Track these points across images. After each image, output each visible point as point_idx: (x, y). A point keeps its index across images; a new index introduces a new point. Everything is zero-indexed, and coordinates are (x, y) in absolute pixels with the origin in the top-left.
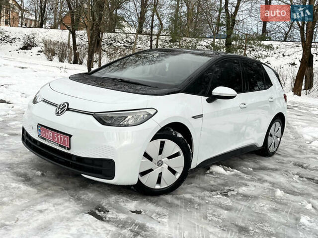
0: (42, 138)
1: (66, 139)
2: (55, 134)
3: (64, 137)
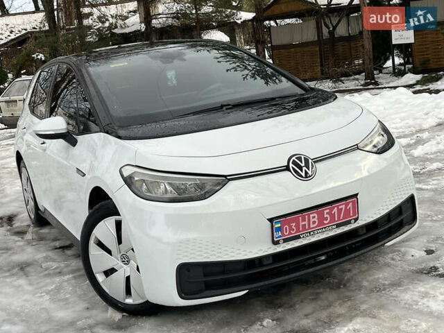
0: (286, 241)
1: (350, 205)
2: (326, 212)
3: (347, 205)
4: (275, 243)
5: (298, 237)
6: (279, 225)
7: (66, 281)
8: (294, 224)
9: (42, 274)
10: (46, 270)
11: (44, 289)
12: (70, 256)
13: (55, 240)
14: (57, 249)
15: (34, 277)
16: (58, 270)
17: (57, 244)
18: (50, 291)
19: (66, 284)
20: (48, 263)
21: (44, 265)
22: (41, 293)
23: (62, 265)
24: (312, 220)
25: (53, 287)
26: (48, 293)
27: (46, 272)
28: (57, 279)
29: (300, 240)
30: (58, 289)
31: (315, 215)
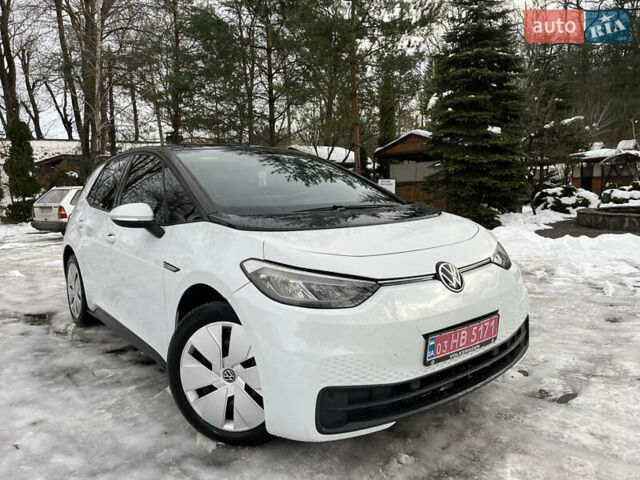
1: (493, 322)
2: (474, 329)
4: (426, 363)
5: (447, 358)
6: (433, 343)
7: (129, 394)
8: (446, 342)
9: (96, 384)
10: (100, 378)
11: (103, 403)
12: (126, 362)
13: (104, 342)
14: (108, 352)
15: (86, 387)
16: (115, 379)
17: (108, 347)
18: (111, 407)
19: (129, 397)
20: (103, 370)
21: (95, 372)
22: (100, 409)
23: (120, 372)
24: (462, 338)
25: (113, 401)
26: (108, 409)
27: (101, 382)
28: (118, 391)
29: (449, 360)
30: (121, 405)
31: (465, 332)
